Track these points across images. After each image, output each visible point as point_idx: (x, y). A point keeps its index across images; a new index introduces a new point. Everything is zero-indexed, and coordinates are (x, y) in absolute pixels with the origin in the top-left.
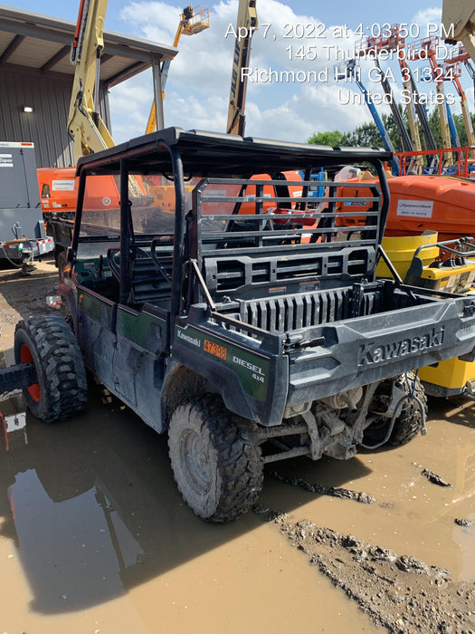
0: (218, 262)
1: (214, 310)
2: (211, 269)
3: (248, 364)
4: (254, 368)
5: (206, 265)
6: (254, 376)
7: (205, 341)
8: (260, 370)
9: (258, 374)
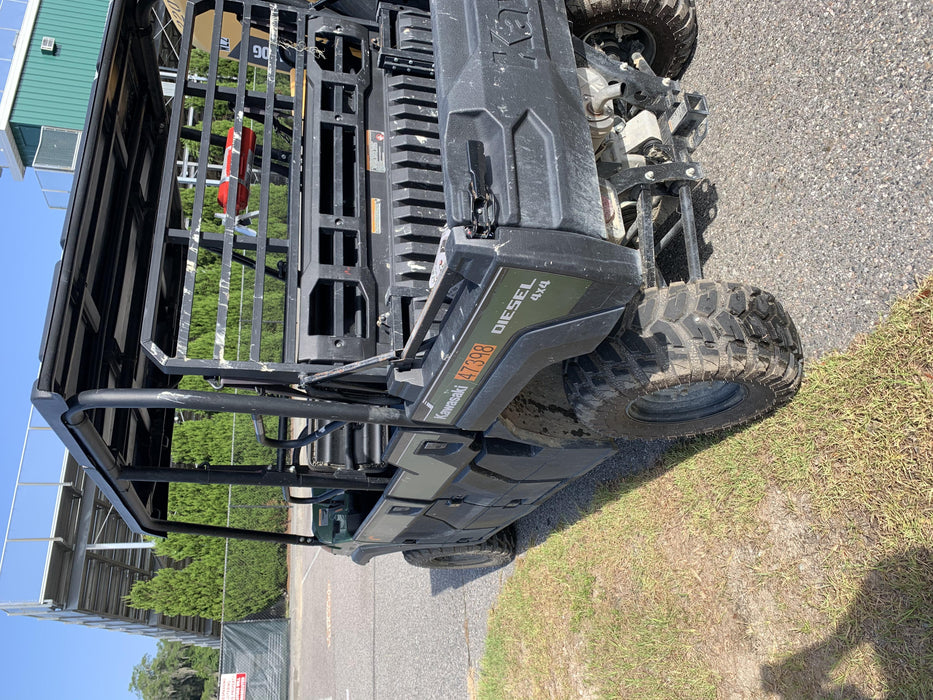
0: (312, 332)
1: (399, 354)
2: (323, 348)
3: (509, 307)
4: (519, 298)
5: (314, 357)
6: (535, 297)
7: (457, 377)
8: (523, 286)
9: (533, 290)
